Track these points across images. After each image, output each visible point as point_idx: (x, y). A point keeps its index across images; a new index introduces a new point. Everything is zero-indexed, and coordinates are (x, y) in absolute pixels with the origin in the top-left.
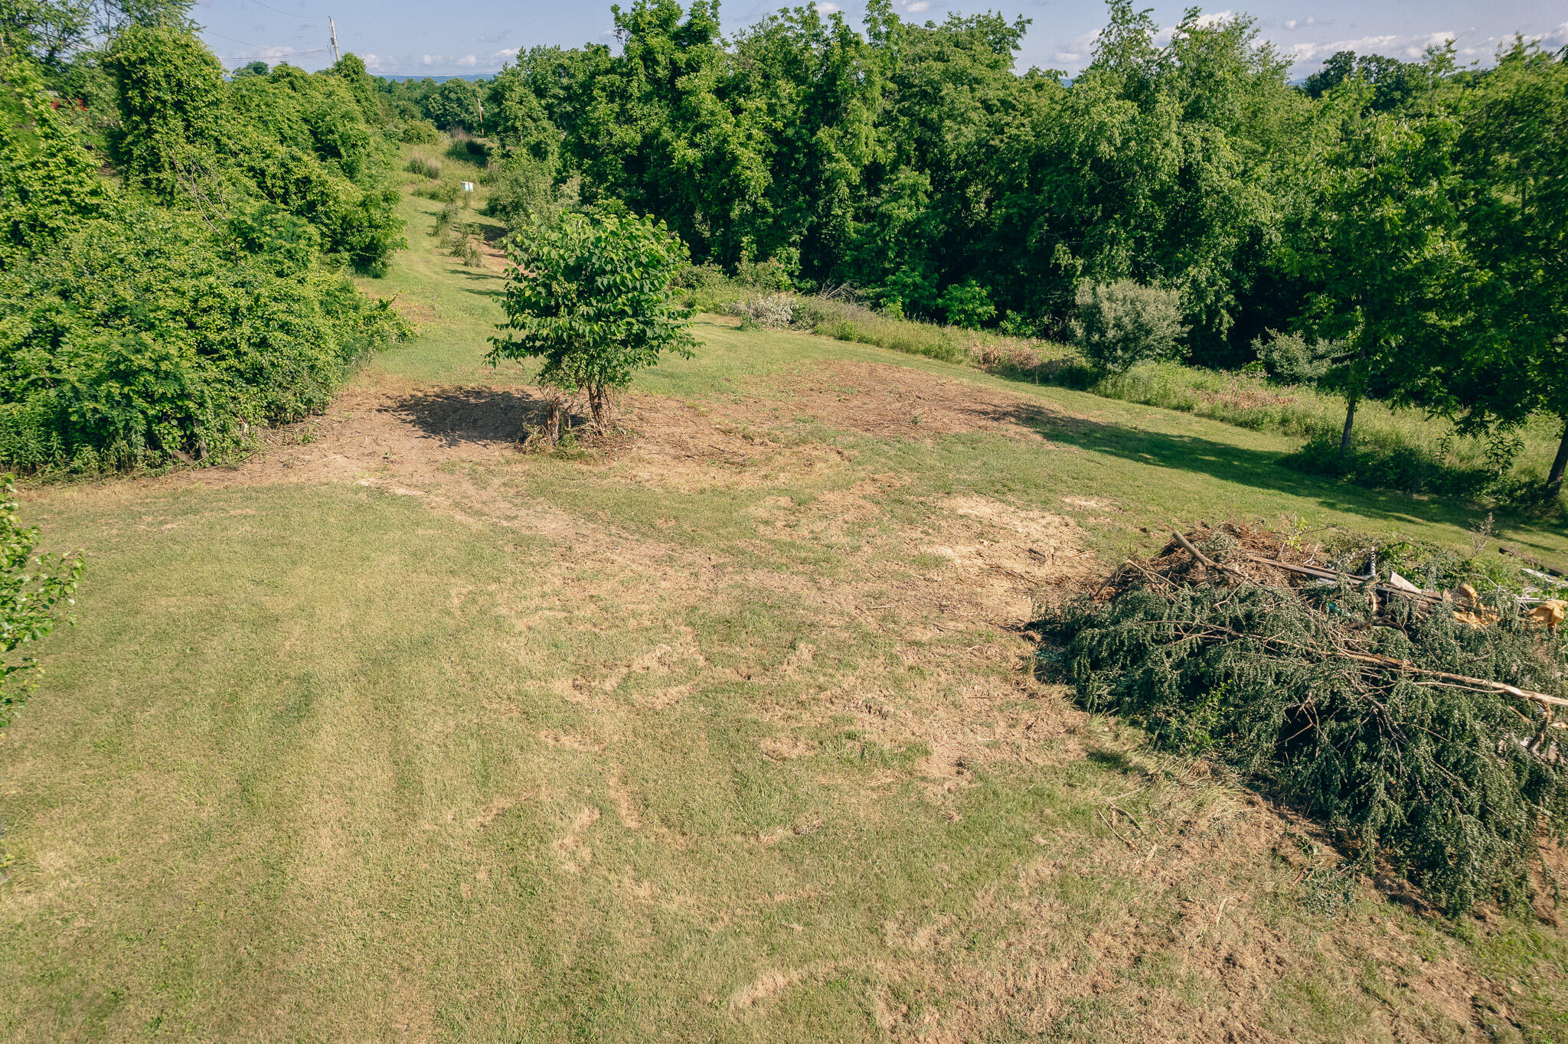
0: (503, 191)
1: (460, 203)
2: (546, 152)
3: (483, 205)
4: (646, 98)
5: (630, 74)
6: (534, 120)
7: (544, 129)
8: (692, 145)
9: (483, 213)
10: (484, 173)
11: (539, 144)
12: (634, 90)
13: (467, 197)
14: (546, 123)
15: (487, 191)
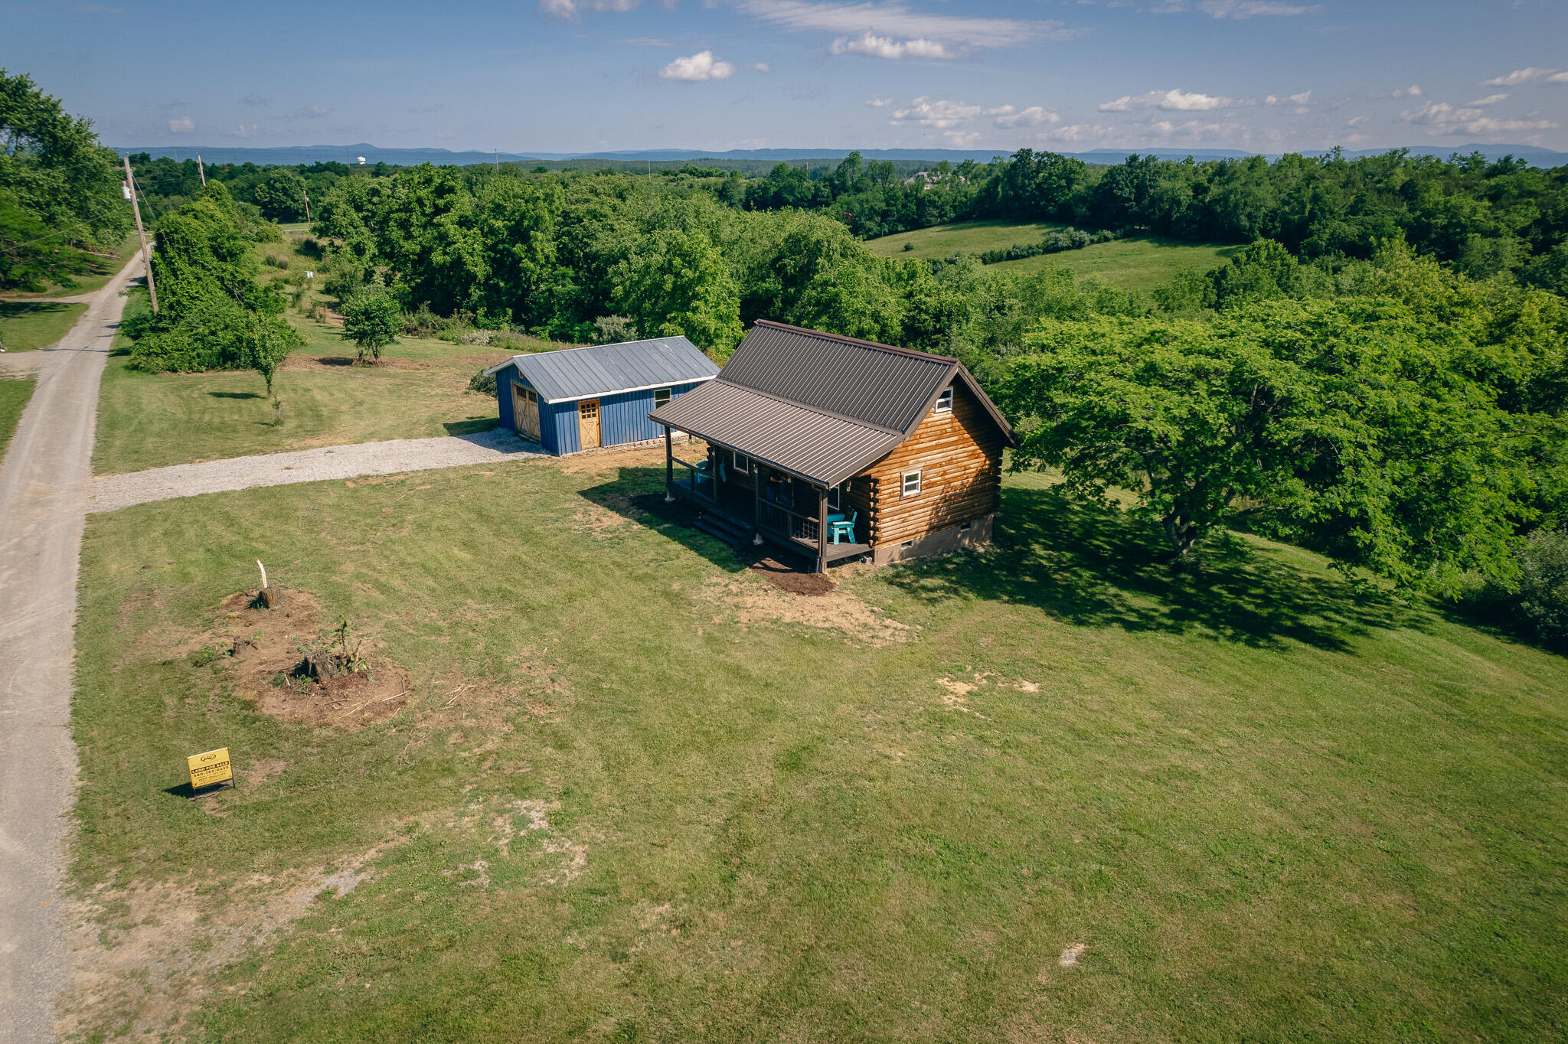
0: (333, 276)
1: (305, 286)
2: (364, 249)
3: (322, 287)
6: (355, 228)
7: (362, 233)
8: (445, 253)
9: (322, 292)
10: (320, 264)
11: (359, 244)
12: (414, 220)
13: (310, 281)
14: (363, 229)
15: (324, 277)
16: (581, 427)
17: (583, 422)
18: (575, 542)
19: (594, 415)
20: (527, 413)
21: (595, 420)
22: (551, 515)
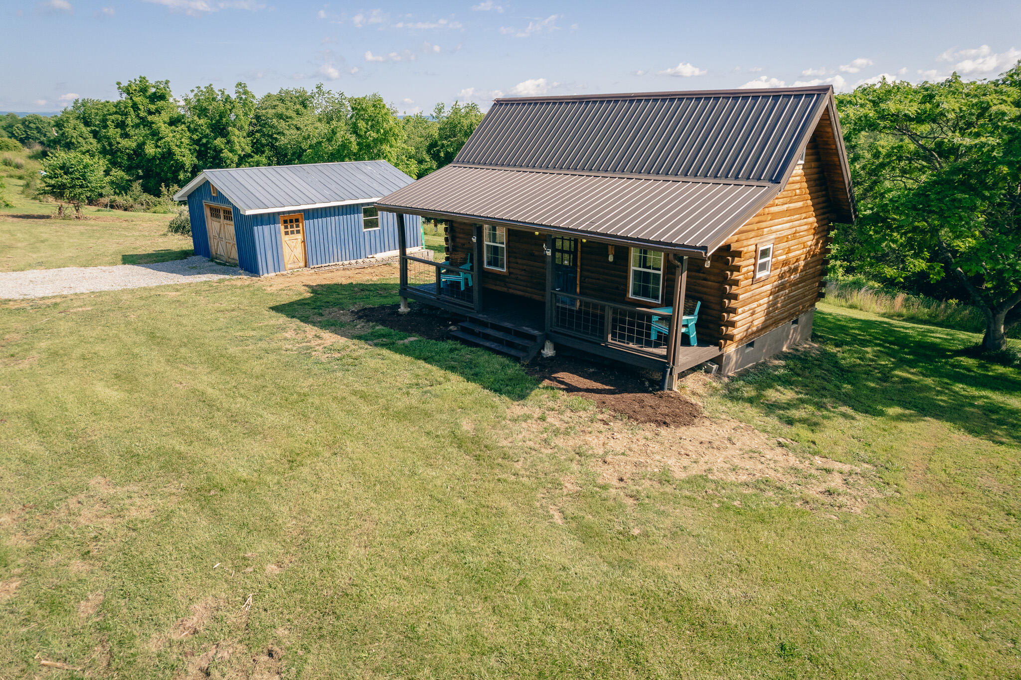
4: (137, 126)
5: (126, 114)
12: (129, 121)
14: (91, 140)
16: (285, 246)
17: (286, 238)
18: (288, 365)
19: (298, 232)
20: (222, 235)
21: (300, 237)
22: (252, 333)
